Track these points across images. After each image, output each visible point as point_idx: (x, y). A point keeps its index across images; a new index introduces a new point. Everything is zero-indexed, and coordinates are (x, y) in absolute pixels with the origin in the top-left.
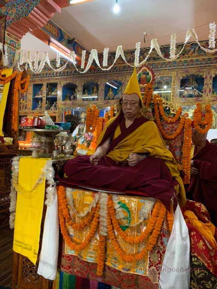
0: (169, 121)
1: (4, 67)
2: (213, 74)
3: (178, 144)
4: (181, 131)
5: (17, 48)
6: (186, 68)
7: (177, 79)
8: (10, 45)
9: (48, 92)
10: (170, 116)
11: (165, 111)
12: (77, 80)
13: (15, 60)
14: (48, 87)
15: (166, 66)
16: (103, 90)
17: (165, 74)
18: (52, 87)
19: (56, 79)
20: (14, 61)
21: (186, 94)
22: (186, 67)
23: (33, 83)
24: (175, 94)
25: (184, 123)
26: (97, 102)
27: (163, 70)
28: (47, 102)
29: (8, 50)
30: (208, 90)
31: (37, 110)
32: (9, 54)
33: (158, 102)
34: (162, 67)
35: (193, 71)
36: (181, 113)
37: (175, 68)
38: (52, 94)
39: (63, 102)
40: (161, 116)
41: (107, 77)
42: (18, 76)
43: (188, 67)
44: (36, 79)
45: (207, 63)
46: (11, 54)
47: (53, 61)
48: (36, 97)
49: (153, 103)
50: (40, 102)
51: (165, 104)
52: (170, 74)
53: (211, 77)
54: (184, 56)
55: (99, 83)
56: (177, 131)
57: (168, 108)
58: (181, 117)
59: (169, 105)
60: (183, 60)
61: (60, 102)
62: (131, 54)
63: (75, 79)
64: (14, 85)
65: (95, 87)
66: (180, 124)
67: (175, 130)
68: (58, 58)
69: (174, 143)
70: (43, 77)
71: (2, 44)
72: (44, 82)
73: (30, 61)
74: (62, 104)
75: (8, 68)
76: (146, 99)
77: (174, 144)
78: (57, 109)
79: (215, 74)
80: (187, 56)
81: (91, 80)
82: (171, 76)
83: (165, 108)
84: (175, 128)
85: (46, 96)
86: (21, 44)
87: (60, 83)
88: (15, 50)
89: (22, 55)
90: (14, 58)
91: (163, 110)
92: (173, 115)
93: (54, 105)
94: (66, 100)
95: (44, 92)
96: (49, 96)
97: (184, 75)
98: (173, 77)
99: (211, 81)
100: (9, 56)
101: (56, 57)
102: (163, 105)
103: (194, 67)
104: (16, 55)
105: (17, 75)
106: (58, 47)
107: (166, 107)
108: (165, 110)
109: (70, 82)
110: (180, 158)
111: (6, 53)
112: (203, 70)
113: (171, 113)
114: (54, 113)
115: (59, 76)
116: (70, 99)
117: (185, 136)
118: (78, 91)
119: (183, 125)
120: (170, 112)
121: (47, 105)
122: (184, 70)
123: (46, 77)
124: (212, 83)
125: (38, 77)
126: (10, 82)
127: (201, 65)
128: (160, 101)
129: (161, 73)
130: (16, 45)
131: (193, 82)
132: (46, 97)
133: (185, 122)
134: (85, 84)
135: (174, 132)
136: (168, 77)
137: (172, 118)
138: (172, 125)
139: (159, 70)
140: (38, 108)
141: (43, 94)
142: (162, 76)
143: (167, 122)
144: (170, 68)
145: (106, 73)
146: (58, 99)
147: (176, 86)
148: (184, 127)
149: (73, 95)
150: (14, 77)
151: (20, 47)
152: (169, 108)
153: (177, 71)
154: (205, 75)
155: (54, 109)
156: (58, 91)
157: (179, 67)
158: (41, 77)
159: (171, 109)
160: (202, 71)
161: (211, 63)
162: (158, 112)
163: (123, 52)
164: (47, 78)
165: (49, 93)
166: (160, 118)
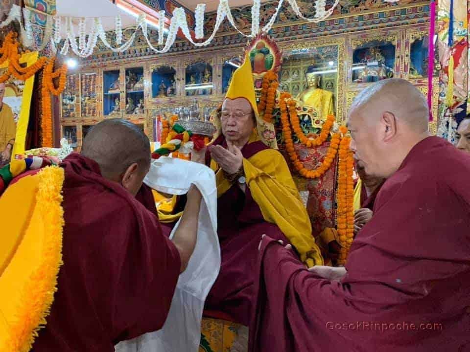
0: (308, 144)
1: (24, 49)
2: (411, 38)
3: (328, 187)
4: (332, 163)
5: (49, 14)
6: (362, 30)
7: (347, 50)
8: (34, 7)
9: (128, 83)
10: (312, 132)
11: (302, 123)
12: (175, 60)
13: (47, 34)
14: (128, 75)
15: (326, 29)
16: (219, 76)
17: (326, 41)
18: (136, 74)
19: (141, 61)
20: (45, 36)
21: (363, 76)
22: (362, 28)
23: (103, 69)
24: (344, 78)
25: (337, 146)
26: (211, 97)
27: (321, 35)
28: (129, 101)
29: (30, 18)
30: (402, 67)
31: (113, 114)
32: (35, 25)
33: (288, 106)
34: (318, 30)
35: (374, 35)
36: (331, 127)
37: (341, 30)
38: (135, 86)
39: (154, 100)
40: (295, 133)
41: (225, 53)
42: (47, 64)
43: (365, 27)
44: (107, 62)
45: (398, 19)
46: (38, 24)
47: (132, 29)
48: (110, 92)
49: (279, 109)
50: (117, 101)
51: (302, 110)
52: (333, 41)
53: (407, 44)
54: (359, 8)
55: (212, 64)
56: (325, 162)
57: (306, 118)
58: (332, 134)
59: (309, 112)
60: (356, 15)
61: (149, 99)
62: (265, 10)
63: (171, 59)
64: (41, 81)
65: (207, 72)
66: (329, 149)
67: (322, 161)
68: (118, 27)
69: (320, 185)
70: (119, 58)
71: (19, 7)
72: (121, 67)
73: (72, 36)
74: (153, 103)
75: (31, 51)
76: (265, 102)
77: (320, 188)
78: (145, 112)
79: (415, 38)
80: (363, 7)
81: (199, 59)
82: (337, 45)
83: (301, 118)
84: (321, 157)
85: (126, 91)
86: (56, 4)
87: (148, 68)
88: (46, 16)
89: (58, 25)
90: (44, 31)
91: (298, 122)
92: (317, 131)
93: (139, 105)
94: (159, 96)
95: (122, 84)
96: (132, 91)
97: (359, 43)
98: (339, 47)
99: (407, 50)
100: (34, 28)
101: (115, 26)
102: (298, 111)
103: (377, 28)
104: (47, 25)
105: (45, 62)
106: (131, 6)
107: (304, 116)
108: (301, 121)
109: (164, 64)
110: (333, 214)
111: (28, 24)
112: (391, 31)
113: (313, 126)
114: (140, 119)
115: (145, 55)
116: (166, 94)
117: (340, 172)
118: (178, 79)
119: (335, 151)
120: (311, 125)
121: (128, 105)
122: (358, 33)
123: (123, 58)
124: (409, 55)
125: (111, 59)
126: (33, 77)
127: (390, 23)
128: (291, 105)
129: (318, 41)
130: (46, 8)
131: (375, 54)
132: (126, 93)
133: (339, 144)
134: (188, 66)
135: (320, 164)
136: (331, 47)
137: (315, 137)
138: (316, 150)
139: (314, 36)
140: (113, 112)
141: (121, 87)
142: (319, 46)
143: (306, 145)
144: (334, 31)
145: (224, 47)
146: (145, 95)
147: (345, 63)
148: (337, 154)
149: (172, 87)
150: (40, 68)
151: (56, 10)
152: (309, 116)
153: (347, 37)
154: (396, 41)
155: (140, 112)
156: (145, 81)
157: (349, 29)
158: (115, 59)
159: (314, 119)
160: (390, 33)
161: (407, 18)
162: (287, 126)
163: (229, 10)
164: (125, 60)
165: (130, 85)
166: (292, 137)
